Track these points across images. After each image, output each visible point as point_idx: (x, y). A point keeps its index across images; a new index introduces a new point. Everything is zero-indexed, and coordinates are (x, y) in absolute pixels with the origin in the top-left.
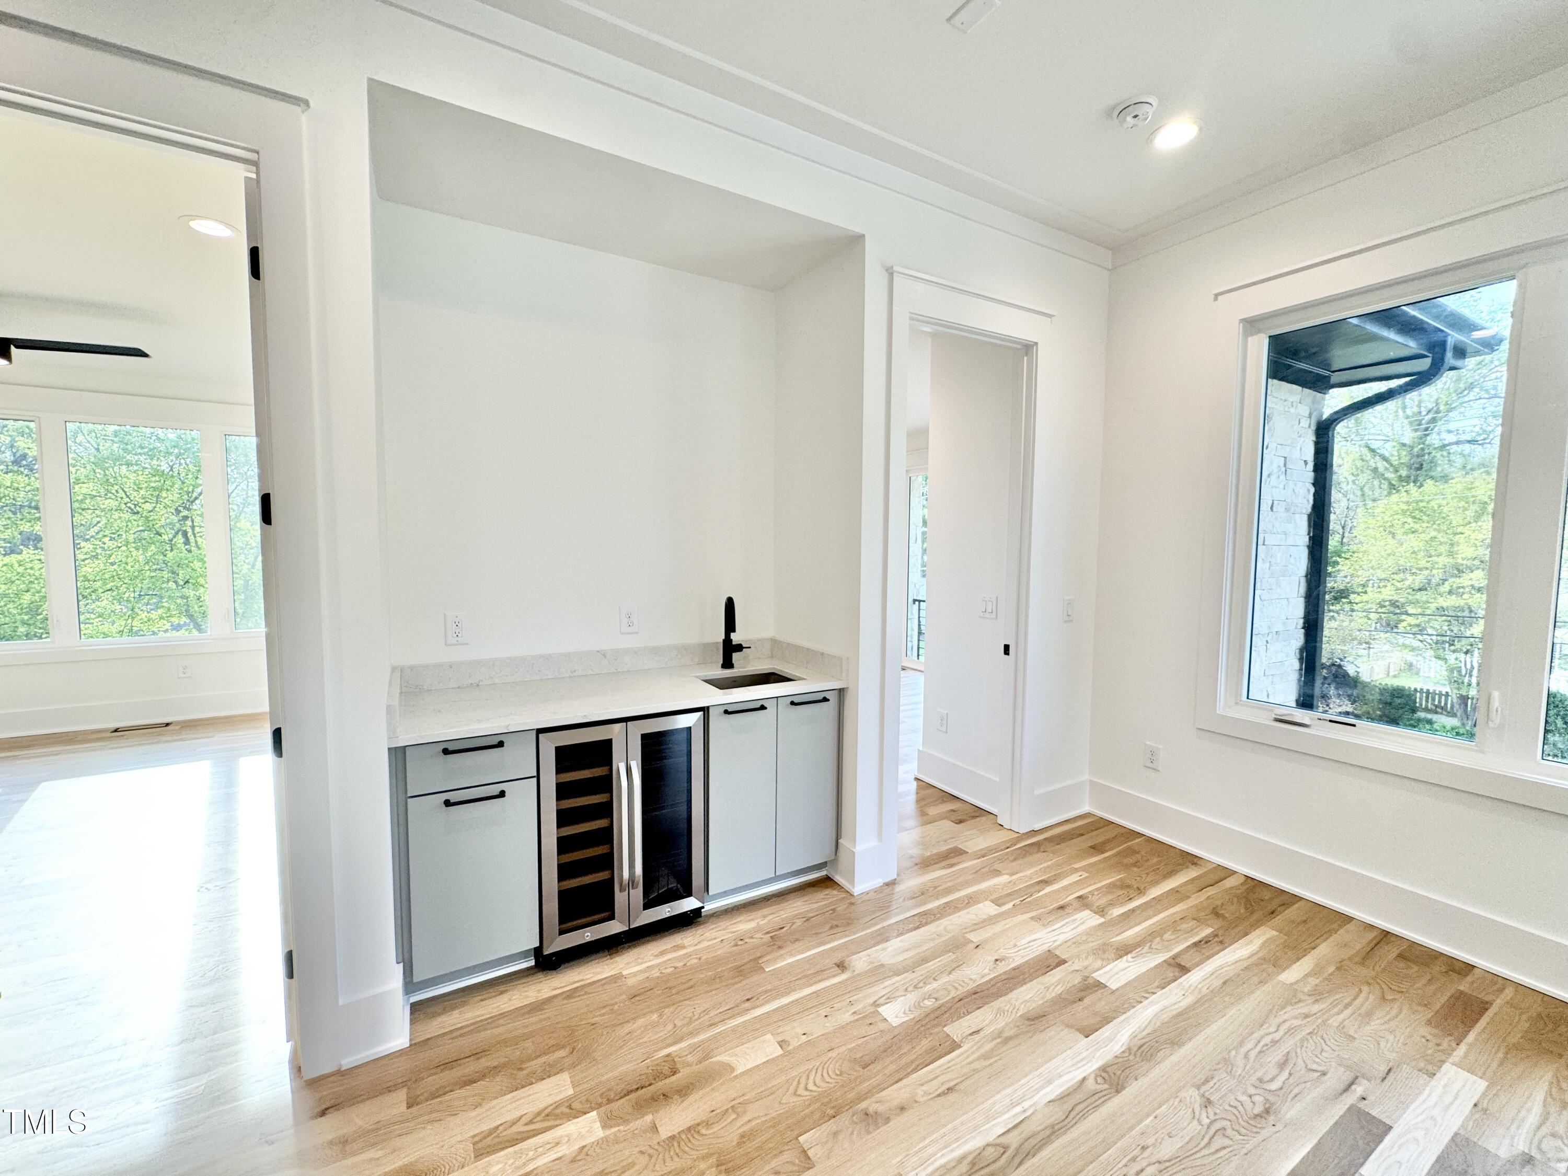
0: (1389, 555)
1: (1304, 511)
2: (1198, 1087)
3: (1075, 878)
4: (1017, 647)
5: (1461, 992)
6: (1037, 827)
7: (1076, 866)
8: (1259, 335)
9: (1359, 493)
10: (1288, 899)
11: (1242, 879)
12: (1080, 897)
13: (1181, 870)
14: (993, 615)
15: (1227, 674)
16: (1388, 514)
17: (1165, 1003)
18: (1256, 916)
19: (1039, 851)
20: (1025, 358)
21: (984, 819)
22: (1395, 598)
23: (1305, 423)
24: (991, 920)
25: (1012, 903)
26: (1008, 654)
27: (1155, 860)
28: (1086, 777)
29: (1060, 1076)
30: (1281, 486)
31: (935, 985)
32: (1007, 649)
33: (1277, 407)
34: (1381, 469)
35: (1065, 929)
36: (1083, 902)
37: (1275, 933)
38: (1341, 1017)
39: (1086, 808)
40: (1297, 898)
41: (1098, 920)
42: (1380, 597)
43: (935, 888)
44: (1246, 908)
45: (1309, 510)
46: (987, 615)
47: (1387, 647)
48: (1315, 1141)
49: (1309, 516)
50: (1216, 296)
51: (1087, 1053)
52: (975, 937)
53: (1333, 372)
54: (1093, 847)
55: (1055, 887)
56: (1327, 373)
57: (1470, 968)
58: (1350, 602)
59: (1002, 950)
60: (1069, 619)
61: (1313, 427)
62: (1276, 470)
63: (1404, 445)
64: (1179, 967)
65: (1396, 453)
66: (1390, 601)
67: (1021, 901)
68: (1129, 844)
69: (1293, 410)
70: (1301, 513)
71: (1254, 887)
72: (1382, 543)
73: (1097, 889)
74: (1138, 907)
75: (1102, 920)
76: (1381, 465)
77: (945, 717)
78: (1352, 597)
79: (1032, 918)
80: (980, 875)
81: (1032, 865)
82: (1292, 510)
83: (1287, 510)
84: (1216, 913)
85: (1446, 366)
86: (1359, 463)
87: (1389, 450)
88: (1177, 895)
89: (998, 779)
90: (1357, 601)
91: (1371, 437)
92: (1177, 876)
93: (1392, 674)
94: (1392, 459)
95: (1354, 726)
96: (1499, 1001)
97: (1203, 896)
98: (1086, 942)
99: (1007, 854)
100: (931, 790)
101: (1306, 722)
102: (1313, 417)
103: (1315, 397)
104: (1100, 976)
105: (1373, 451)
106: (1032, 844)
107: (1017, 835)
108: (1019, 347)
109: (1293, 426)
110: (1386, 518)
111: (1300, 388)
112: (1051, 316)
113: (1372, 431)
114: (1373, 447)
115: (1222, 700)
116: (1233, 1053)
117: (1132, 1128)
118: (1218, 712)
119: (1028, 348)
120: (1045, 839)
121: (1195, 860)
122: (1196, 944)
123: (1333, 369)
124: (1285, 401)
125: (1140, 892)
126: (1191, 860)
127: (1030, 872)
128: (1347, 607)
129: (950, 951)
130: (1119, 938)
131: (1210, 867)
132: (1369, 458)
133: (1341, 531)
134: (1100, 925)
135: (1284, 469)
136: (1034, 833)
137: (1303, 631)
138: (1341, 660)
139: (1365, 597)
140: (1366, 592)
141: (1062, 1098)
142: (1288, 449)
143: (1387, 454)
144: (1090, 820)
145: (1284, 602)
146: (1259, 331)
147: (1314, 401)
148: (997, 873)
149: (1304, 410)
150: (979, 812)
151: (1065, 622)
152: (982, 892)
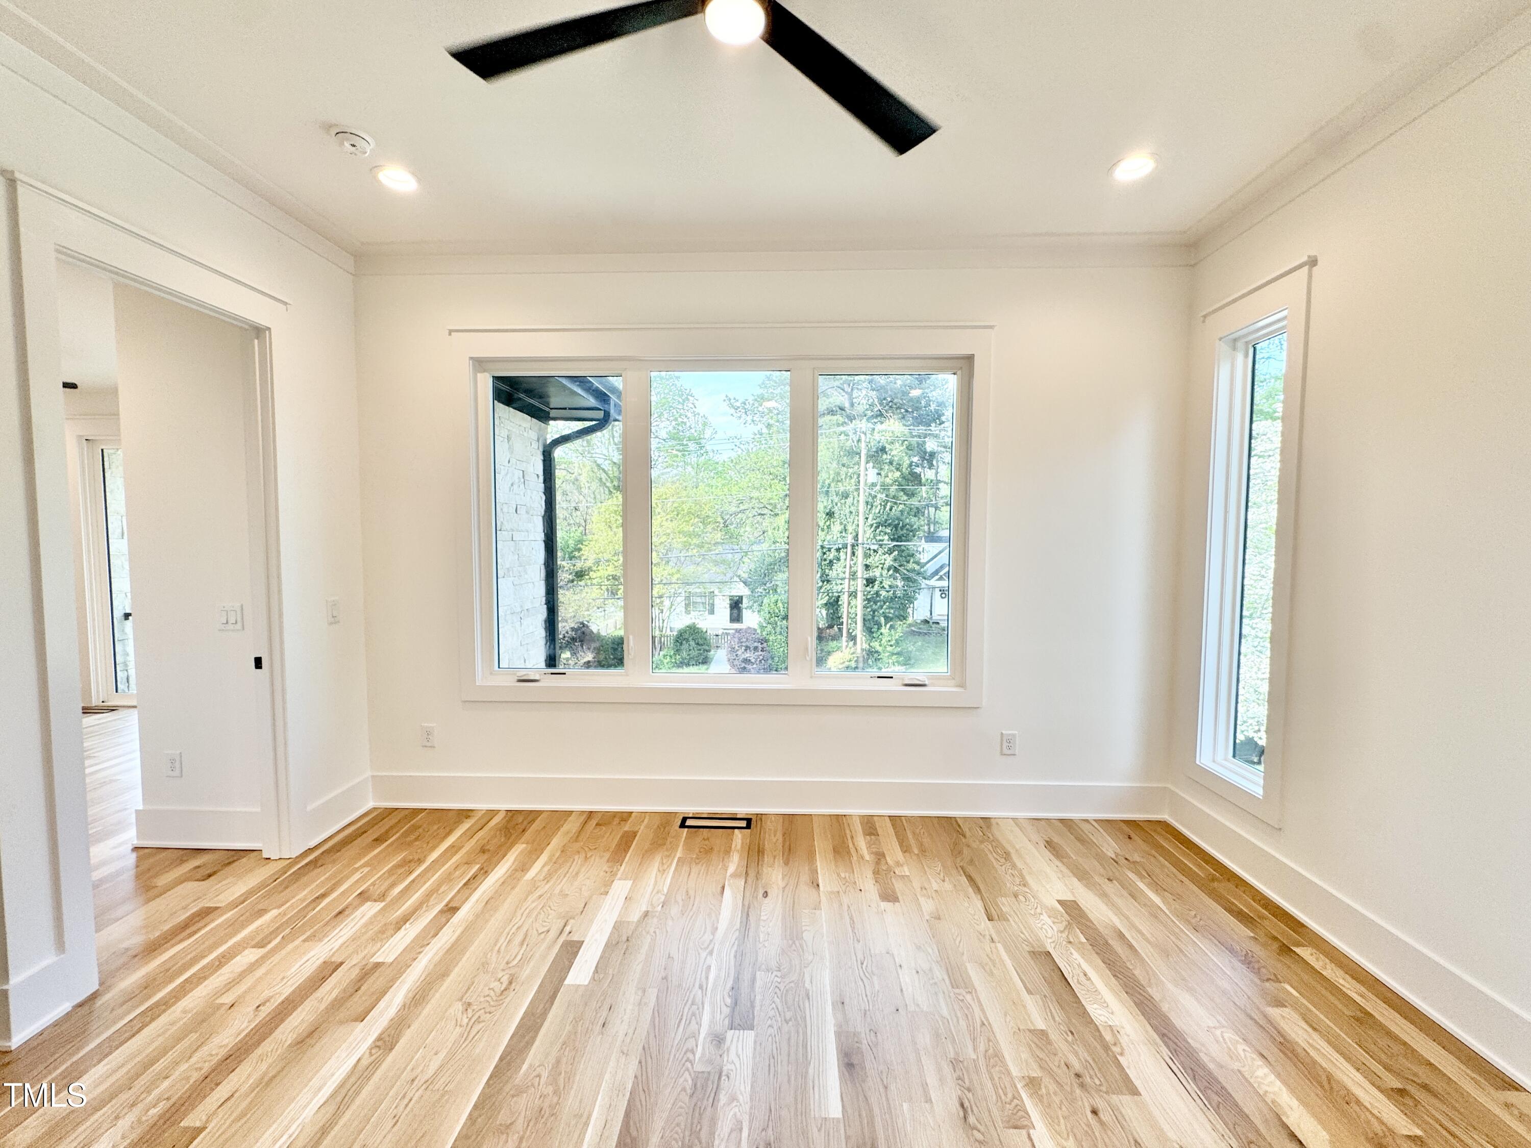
0: (610, 542)
1: (539, 514)
2: (461, 999)
3: (357, 876)
4: (271, 659)
5: (626, 832)
6: (312, 844)
7: (357, 866)
8: (485, 373)
9: (592, 496)
10: (532, 815)
11: (504, 813)
12: (360, 894)
13: (458, 826)
14: (239, 626)
15: (482, 652)
16: (607, 512)
17: (439, 945)
18: (513, 837)
19: (316, 867)
20: (256, 341)
21: (244, 860)
22: (614, 573)
23: (535, 445)
24: (252, 968)
25: (281, 936)
26: (260, 668)
27: (436, 827)
28: (368, 774)
29: (333, 1075)
30: (522, 494)
31: (166, 1083)
32: (258, 663)
33: (514, 430)
34: (604, 480)
35: (342, 933)
36: (364, 897)
37: (524, 845)
38: (560, 886)
39: (371, 804)
40: (539, 813)
41: (379, 906)
42: (606, 573)
43: (167, 970)
44: (505, 836)
45: (543, 513)
46: (231, 627)
47: (613, 609)
48: (540, 981)
49: (543, 517)
50: (451, 332)
51: (361, 1036)
52: (227, 999)
53: (551, 409)
54: (376, 840)
55: (334, 895)
56: (547, 409)
57: (630, 813)
58: (590, 578)
59: (266, 991)
60: (334, 620)
61: (541, 449)
62: (517, 481)
63: (615, 463)
64: (451, 910)
65: (611, 469)
66: (612, 575)
67: (292, 929)
68: (412, 823)
69: (525, 434)
70: (538, 515)
71: (512, 817)
72: (605, 534)
73: (379, 878)
74: (419, 875)
75: (383, 904)
76: (604, 476)
77: (178, 759)
78: (591, 573)
79: (304, 941)
80: (235, 926)
81: (306, 885)
82: (531, 513)
83: (527, 512)
84: (483, 851)
85: (611, 418)
86: (591, 474)
87: (606, 465)
88: (454, 849)
89: (258, 810)
90: (594, 577)
91: (597, 455)
92: (453, 834)
93: (618, 628)
94: (610, 472)
95: (565, 674)
96: (642, 827)
97: (473, 841)
98: (366, 933)
99: (275, 887)
100: (164, 854)
101: (537, 678)
102: (540, 441)
103: (540, 425)
104: (378, 959)
105: (598, 466)
106: (307, 864)
107: (289, 861)
108: (247, 327)
109: (526, 446)
110: (607, 516)
111: (530, 418)
112: (286, 303)
113: (597, 451)
114: (598, 462)
115: (480, 674)
116: (490, 954)
117: (405, 1068)
118: (477, 684)
119: (259, 331)
120: (322, 853)
121: (470, 814)
122: (465, 884)
123: (551, 407)
124: (520, 426)
125: (420, 861)
126: (465, 814)
127: (303, 894)
128: (589, 582)
129: (191, 1032)
130: (398, 913)
131: (480, 814)
132: (596, 470)
133: (584, 524)
134: (382, 909)
135: (522, 480)
136: (311, 850)
137: (545, 606)
138: (588, 622)
139: (598, 574)
140: (598, 570)
141: (333, 1096)
142: (524, 464)
143: (606, 469)
144: (375, 814)
145: (531, 585)
146: (484, 371)
147: (540, 429)
148: (262, 912)
149: (533, 435)
150: (236, 855)
151: (331, 624)
152: (238, 944)
